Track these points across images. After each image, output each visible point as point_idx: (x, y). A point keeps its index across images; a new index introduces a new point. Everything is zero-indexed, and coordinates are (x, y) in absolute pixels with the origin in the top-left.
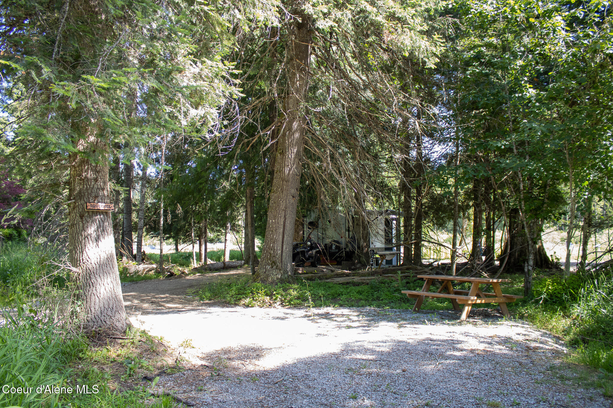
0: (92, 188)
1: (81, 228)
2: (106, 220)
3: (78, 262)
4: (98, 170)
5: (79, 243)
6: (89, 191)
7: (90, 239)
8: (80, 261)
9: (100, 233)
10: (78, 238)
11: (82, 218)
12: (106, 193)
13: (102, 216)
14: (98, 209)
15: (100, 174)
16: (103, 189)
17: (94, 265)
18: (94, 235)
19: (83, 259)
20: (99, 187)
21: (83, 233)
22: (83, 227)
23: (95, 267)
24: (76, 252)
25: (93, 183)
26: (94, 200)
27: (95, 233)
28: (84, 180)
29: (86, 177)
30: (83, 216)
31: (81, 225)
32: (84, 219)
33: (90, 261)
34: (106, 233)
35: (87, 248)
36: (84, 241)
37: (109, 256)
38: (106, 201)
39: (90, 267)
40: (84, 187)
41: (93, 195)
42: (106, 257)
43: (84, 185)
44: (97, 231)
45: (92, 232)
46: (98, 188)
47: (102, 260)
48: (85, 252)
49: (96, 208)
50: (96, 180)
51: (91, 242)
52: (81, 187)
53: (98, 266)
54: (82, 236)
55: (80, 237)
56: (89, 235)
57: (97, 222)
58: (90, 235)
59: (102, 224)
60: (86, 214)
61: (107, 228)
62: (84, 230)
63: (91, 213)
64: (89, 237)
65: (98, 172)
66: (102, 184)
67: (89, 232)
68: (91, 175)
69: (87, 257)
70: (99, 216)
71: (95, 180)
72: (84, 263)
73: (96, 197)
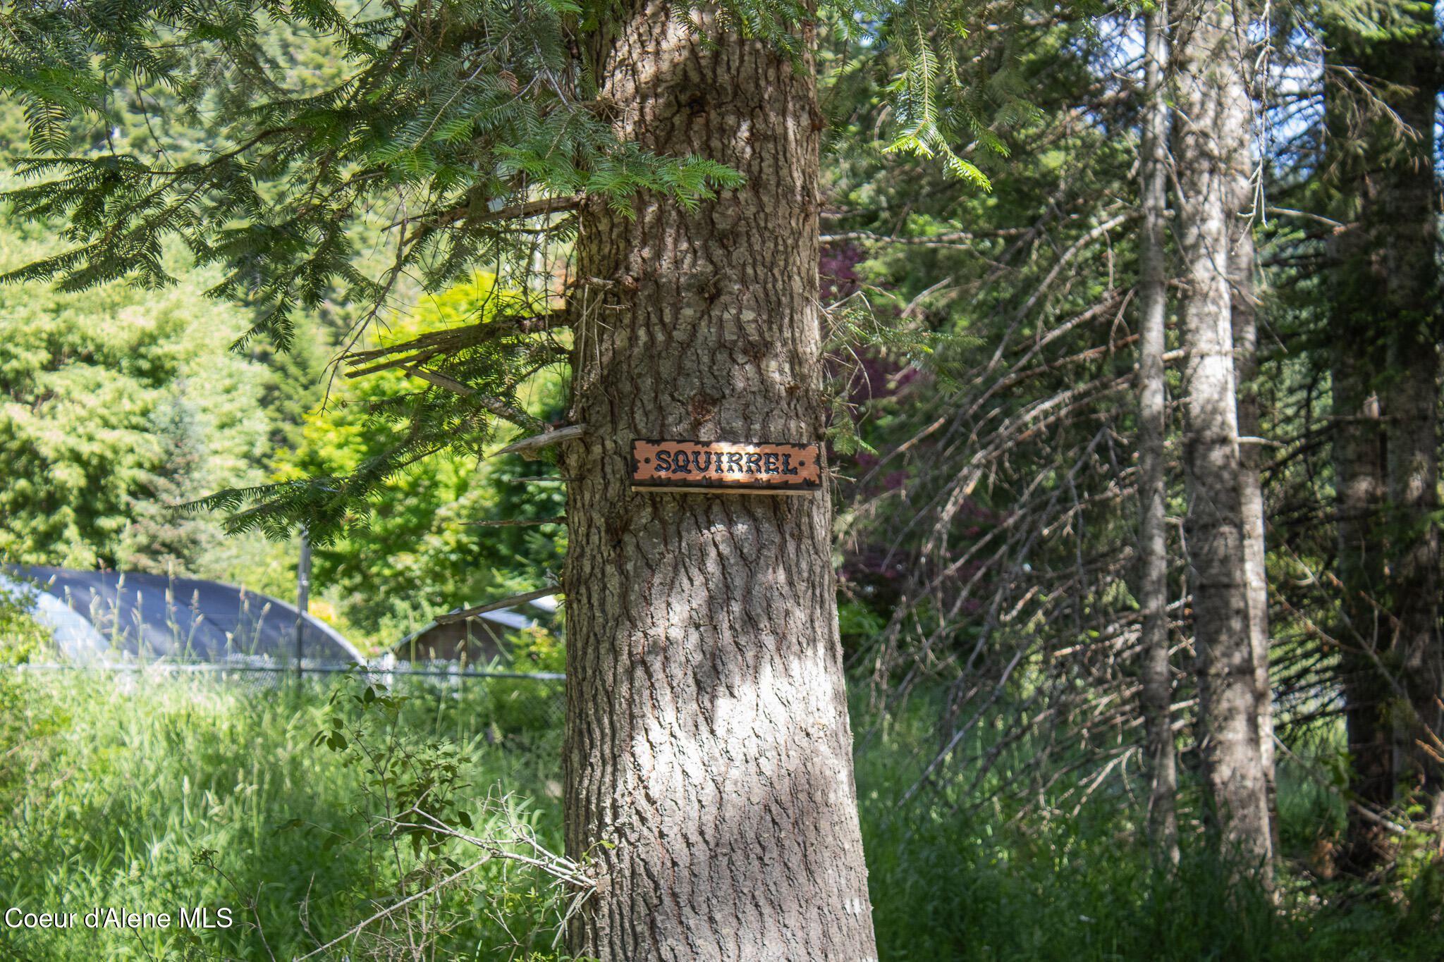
0: (685, 346)
1: (613, 607)
2: (771, 552)
3: (593, 826)
4: (722, 225)
5: (602, 698)
6: (666, 368)
7: (659, 675)
8: (601, 812)
9: (727, 635)
10: (598, 670)
11: (618, 544)
12: (778, 373)
13: (741, 528)
14: (710, 484)
15: (740, 253)
16: (758, 352)
17: (679, 846)
18: (689, 645)
19: (615, 807)
20: (729, 336)
21: (621, 636)
22: (624, 595)
23: (684, 860)
24: (585, 758)
25: (688, 312)
26: (697, 425)
27: (694, 637)
28: (632, 293)
29: (649, 277)
30: (625, 528)
31: (614, 583)
32: (630, 550)
33: (652, 823)
34: (769, 641)
35: (640, 739)
36: (624, 689)
37: (784, 788)
38: (775, 426)
39: (656, 857)
40: (633, 339)
41: (689, 390)
42: (758, 794)
43: (633, 327)
44: (705, 622)
45: (676, 633)
46: (721, 345)
47: (729, 813)
48: (627, 758)
49: (696, 476)
50: (709, 292)
51: (665, 697)
52: (620, 340)
53: (701, 852)
54: (615, 652)
55: (607, 662)
56: (655, 648)
57: (712, 566)
58: (663, 649)
59: (738, 582)
60: (645, 516)
61: (779, 605)
62: (628, 616)
63: (670, 510)
64: (657, 665)
65: (726, 239)
66: (748, 315)
67: (659, 631)
68: (677, 263)
69: (640, 796)
70: (719, 529)
71: (701, 290)
72: (619, 831)
73: (708, 401)
